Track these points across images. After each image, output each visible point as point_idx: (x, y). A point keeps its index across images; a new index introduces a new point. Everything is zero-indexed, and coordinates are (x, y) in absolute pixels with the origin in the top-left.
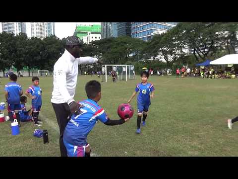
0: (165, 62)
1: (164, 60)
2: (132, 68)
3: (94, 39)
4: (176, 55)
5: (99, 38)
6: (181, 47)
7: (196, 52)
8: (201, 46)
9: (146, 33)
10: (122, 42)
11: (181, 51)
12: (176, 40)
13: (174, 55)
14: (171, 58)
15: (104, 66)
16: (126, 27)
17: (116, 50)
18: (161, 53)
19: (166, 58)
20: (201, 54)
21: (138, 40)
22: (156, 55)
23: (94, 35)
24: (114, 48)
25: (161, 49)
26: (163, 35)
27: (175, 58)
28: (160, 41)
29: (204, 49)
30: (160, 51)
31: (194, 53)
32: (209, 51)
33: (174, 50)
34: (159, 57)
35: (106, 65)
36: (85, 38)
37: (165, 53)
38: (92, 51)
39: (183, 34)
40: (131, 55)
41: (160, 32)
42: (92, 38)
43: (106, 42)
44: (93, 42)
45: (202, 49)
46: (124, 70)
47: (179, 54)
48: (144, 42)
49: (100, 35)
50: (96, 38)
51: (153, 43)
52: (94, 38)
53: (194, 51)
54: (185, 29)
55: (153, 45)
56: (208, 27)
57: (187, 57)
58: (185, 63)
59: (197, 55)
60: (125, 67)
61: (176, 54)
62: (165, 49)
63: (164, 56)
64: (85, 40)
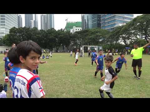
1: (123, 43)
2: (101, 48)
3: (77, 30)
6: (136, 34)
7: (147, 38)
9: (111, 26)
10: (95, 32)
11: (136, 37)
12: (133, 30)
13: (130, 40)
14: (128, 42)
15: (82, 47)
16: (98, 23)
17: (90, 37)
19: (125, 42)
21: (105, 31)
22: (117, 40)
23: (77, 28)
24: (90, 36)
25: (121, 36)
26: (123, 26)
27: (131, 42)
28: (121, 31)
30: (121, 37)
31: (146, 39)
33: (131, 36)
34: (119, 41)
35: (83, 46)
36: (72, 30)
37: (124, 39)
38: (76, 37)
39: (138, 26)
40: (101, 40)
41: (121, 25)
43: (84, 32)
44: (76, 32)
46: (95, 49)
47: (134, 40)
48: (109, 32)
49: (81, 28)
50: (78, 30)
55: (116, 33)
57: (140, 41)
60: (96, 47)
61: (132, 39)
62: (124, 36)
63: (123, 41)
64: (71, 31)
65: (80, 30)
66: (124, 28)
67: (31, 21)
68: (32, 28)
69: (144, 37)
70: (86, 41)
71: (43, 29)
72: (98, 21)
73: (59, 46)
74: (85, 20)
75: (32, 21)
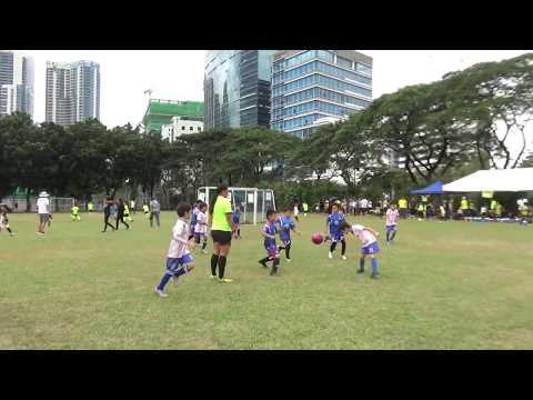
0: (344, 183)
1: (340, 181)
2: (268, 196)
3: (187, 132)
4: (366, 169)
5: (199, 129)
6: (381, 153)
7: (411, 164)
8: (421, 152)
9: (303, 121)
10: (248, 139)
11: (379, 162)
12: (369, 136)
13: (362, 170)
14: (356, 176)
16: (259, 108)
17: (234, 156)
18: (334, 164)
19: (346, 175)
20: (422, 169)
21: (285, 136)
22: (322, 170)
23: (188, 124)
24: (231, 151)
25: (334, 156)
26: (339, 125)
27: (364, 177)
28: (334, 139)
29: (428, 158)
30: (333, 160)
31: (407, 167)
32: (438, 163)
33: (363, 158)
34: (328, 173)
35: (207, 188)
36: (167, 128)
37: (343, 164)
38: (180, 156)
39: (383, 125)
40: (268, 168)
41: (332, 120)
42: (183, 128)
43: (212, 139)
44: (183, 137)
45: (423, 159)
46: (250, 200)
47: (373, 169)
48: (296, 140)
49: (201, 124)
50: (191, 129)
51: (317, 141)
52: (187, 128)
53: (407, 163)
54: (387, 115)
55: (318, 145)
56: (435, 111)
57: (391, 174)
58: (387, 187)
59: (413, 170)
60: (252, 192)
61: (368, 169)
62: (343, 155)
63: (340, 172)
64: (165, 133)
65: (196, 131)
66: (342, 130)
67: (4, 86)
68: (9, 112)
69: (402, 162)
70: (219, 169)
71: (54, 121)
72: (260, 102)
73: (117, 187)
74: (217, 96)
75: (9, 86)
